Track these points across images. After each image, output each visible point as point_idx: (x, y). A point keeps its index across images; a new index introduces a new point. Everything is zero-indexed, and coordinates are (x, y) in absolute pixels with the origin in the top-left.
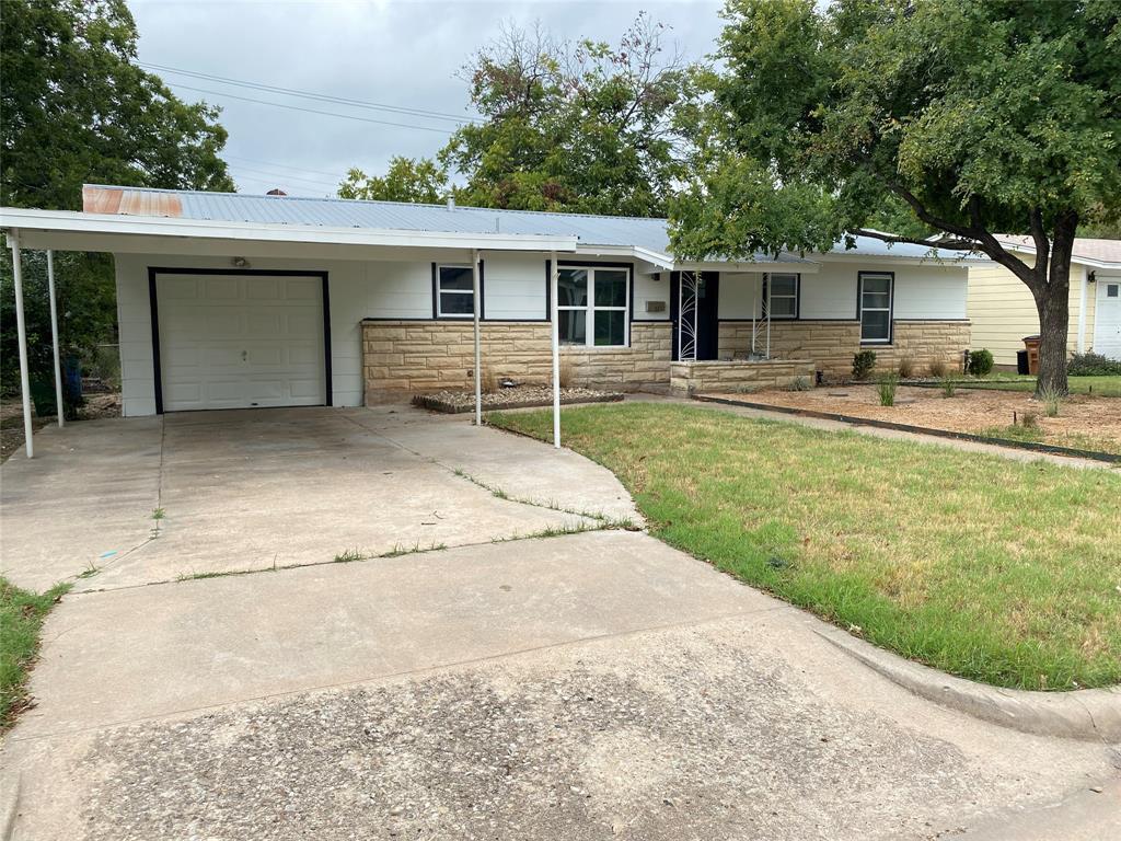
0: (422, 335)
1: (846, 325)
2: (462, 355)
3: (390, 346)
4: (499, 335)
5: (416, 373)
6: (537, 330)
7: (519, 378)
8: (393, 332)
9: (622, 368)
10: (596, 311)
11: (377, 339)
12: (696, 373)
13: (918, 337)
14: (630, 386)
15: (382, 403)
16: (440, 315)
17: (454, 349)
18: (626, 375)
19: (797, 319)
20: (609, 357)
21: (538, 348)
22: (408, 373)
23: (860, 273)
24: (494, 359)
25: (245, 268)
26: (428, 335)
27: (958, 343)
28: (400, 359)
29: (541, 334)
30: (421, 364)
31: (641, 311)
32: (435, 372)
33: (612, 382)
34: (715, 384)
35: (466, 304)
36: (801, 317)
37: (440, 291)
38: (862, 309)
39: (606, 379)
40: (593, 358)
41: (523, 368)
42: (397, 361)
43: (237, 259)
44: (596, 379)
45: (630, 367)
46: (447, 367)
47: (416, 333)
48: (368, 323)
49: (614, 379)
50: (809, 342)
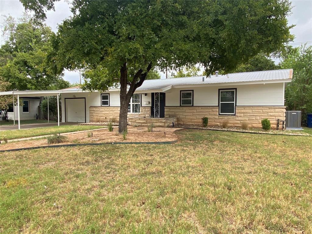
2: (105, 114)
11: (92, 110)
16: (102, 105)
17: (103, 113)
23: (219, 89)
24: (110, 115)
25: (75, 97)
26: (99, 110)
30: (98, 115)
31: (144, 104)
32: (100, 117)
35: (107, 103)
36: (194, 106)
37: (102, 100)
38: (220, 102)
42: (94, 115)
48: (91, 107)
50: (196, 114)
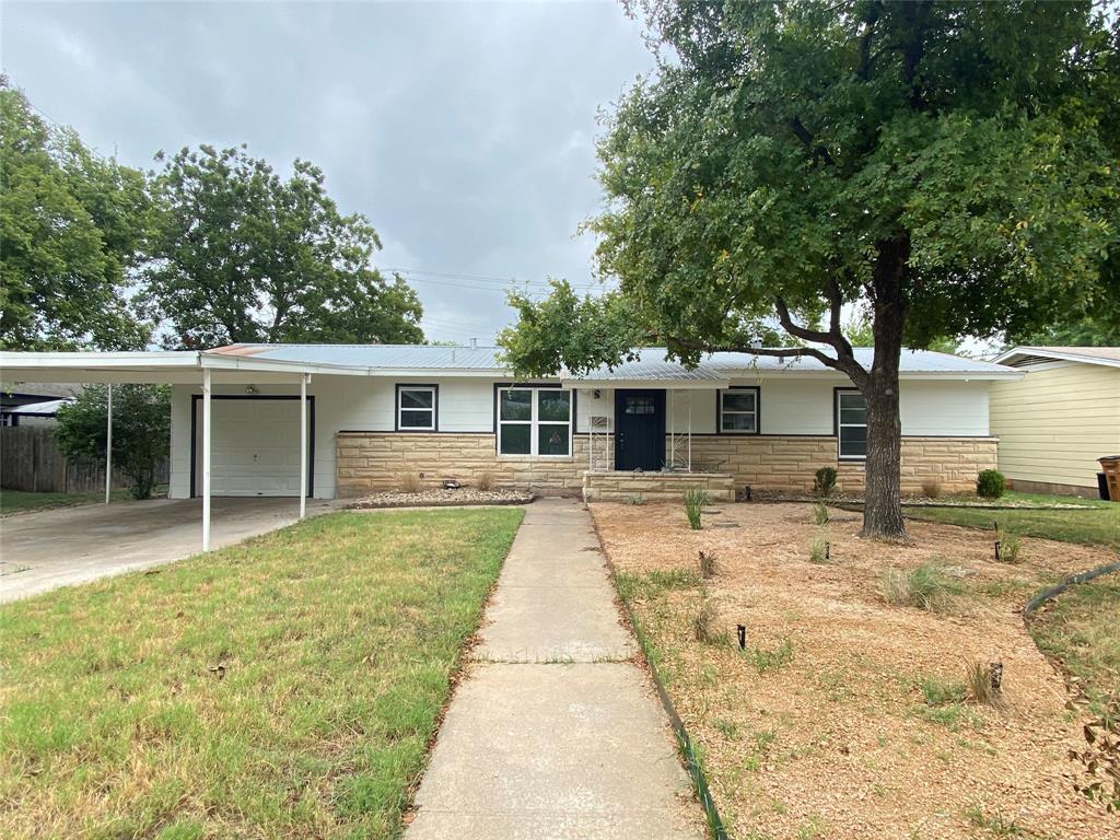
0: (383, 444)
1: (819, 441)
2: (415, 460)
3: (356, 452)
4: (448, 444)
5: (376, 474)
6: (481, 440)
7: (464, 480)
8: (360, 442)
9: (563, 475)
10: (540, 425)
11: (346, 447)
12: (593, 482)
13: (918, 455)
14: (570, 491)
15: (348, 497)
16: (400, 428)
17: (409, 455)
18: (567, 481)
19: (758, 434)
20: (551, 465)
21: (483, 455)
22: (369, 474)
23: (836, 389)
24: (443, 464)
25: (254, 394)
26: (387, 444)
27: (977, 462)
28: (364, 462)
29: (485, 444)
30: (381, 467)
31: (584, 425)
32: (391, 474)
33: (554, 488)
34: (615, 494)
35: (424, 420)
36: (762, 433)
37: (400, 409)
38: (840, 425)
39: (547, 484)
40: (534, 465)
41: (469, 472)
42: (361, 464)
43: (251, 387)
44: (536, 484)
45: (571, 475)
46: (402, 470)
47: (377, 442)
48: (344, 434)
49: (554, 484)
50: (769, 457)
